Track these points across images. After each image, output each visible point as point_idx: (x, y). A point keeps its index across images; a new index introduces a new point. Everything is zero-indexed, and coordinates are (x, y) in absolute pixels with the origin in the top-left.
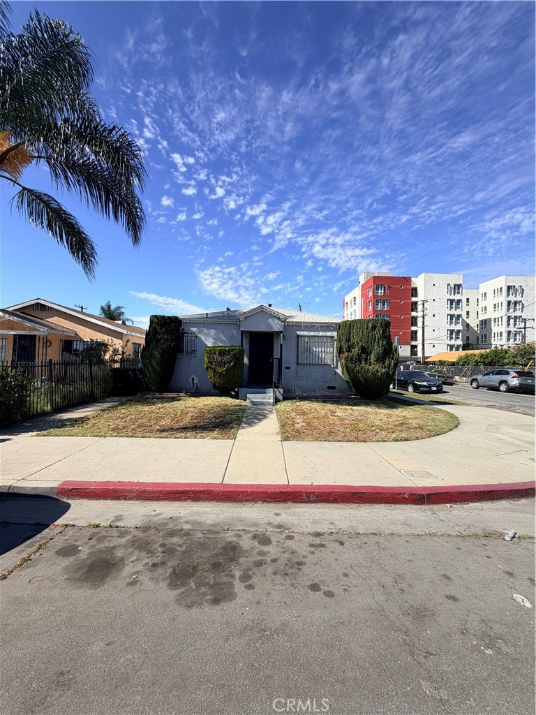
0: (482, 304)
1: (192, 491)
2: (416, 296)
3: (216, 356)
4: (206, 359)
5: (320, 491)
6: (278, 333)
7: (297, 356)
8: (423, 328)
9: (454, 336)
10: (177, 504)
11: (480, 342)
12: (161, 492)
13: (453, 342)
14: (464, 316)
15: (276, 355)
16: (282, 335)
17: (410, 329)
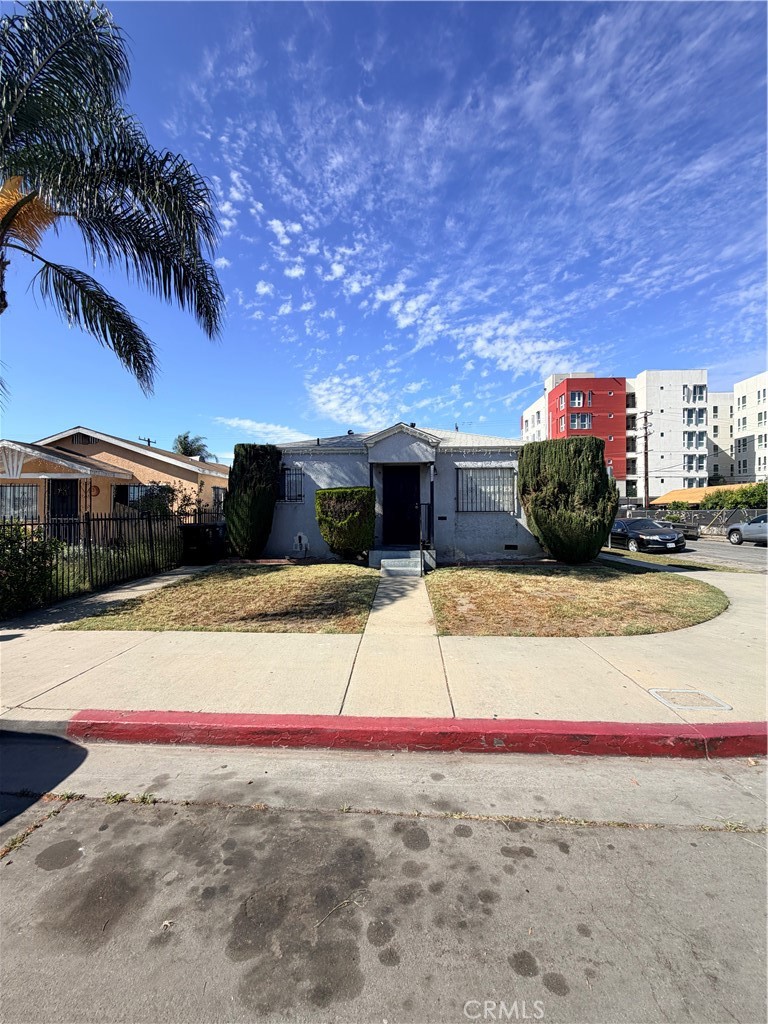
0: (738, 415)
1: (288, 730)
2: (634, 406)
3: (332, 503)
4: (318, 508)
5: (512, 732)
6: (427, 465)
7: (457, 499)
8: (646, 454)
9: (694, 465)
10: (264, 753)
11: (736, 472)
12: (237, 732)
13: (693, 474)
14: (710, 434)
15: (425, 498)
16: (432, 467)
17: (625, 456)
